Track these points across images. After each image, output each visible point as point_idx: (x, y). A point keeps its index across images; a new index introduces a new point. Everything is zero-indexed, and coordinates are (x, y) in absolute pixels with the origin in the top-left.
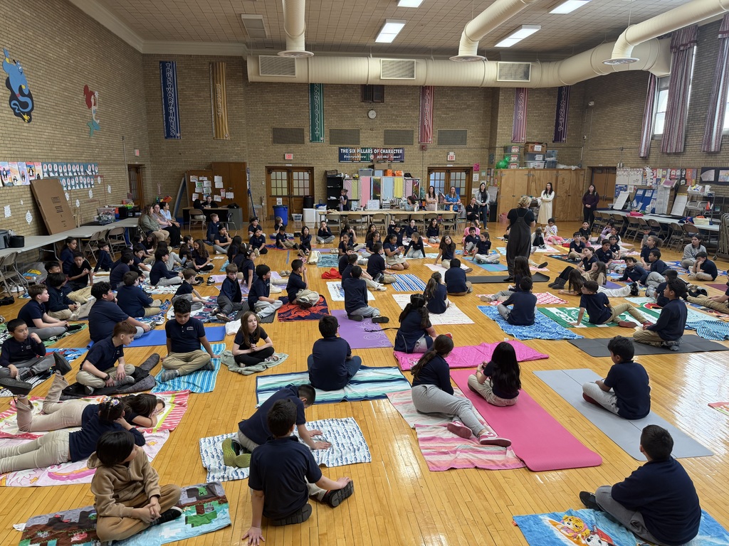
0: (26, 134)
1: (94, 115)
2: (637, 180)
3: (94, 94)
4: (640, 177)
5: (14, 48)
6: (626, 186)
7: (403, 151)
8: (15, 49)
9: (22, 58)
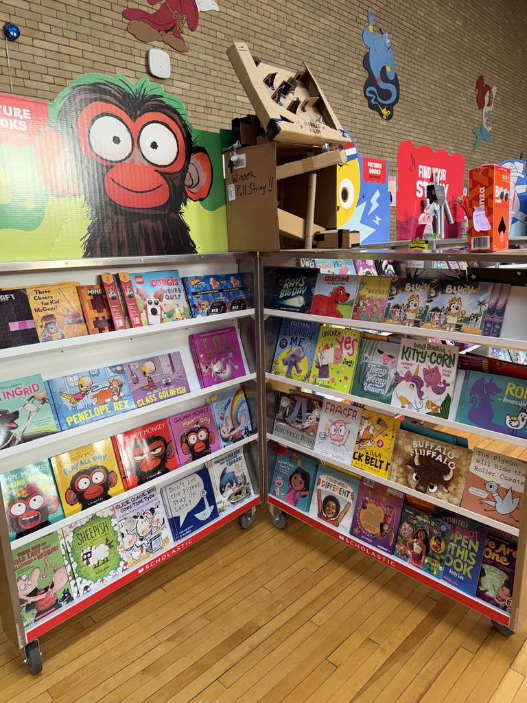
0: (381, 136)
1: (485, 119)
3: (489, 89)
5: (382, 11)
8: (385, 13)
9: (393, 27)
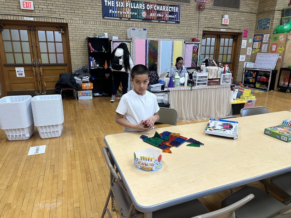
7: (179, 10)
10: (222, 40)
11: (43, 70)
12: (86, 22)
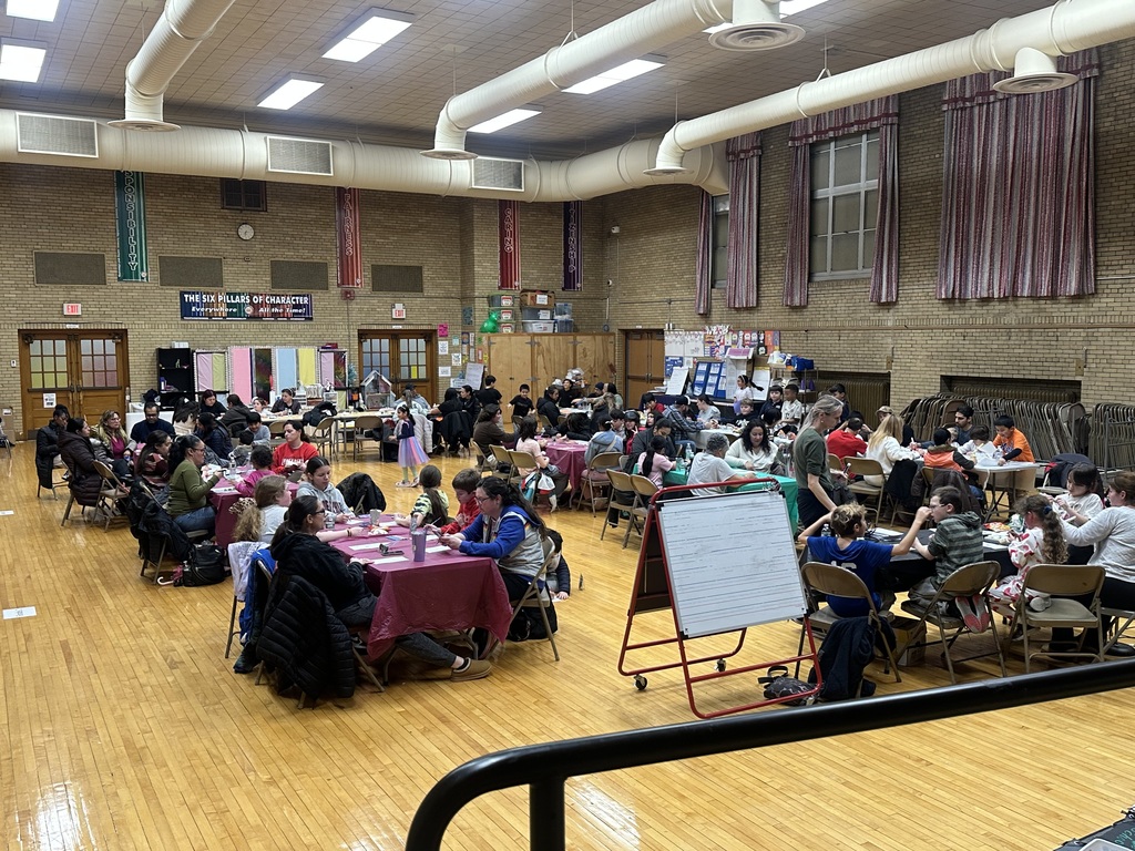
2: (697, 350)
4: (700, 345)
6: (681, 358)
7: (310, 300)
10: (403, 342)
11: (84, 397)
12: (154, 327)
